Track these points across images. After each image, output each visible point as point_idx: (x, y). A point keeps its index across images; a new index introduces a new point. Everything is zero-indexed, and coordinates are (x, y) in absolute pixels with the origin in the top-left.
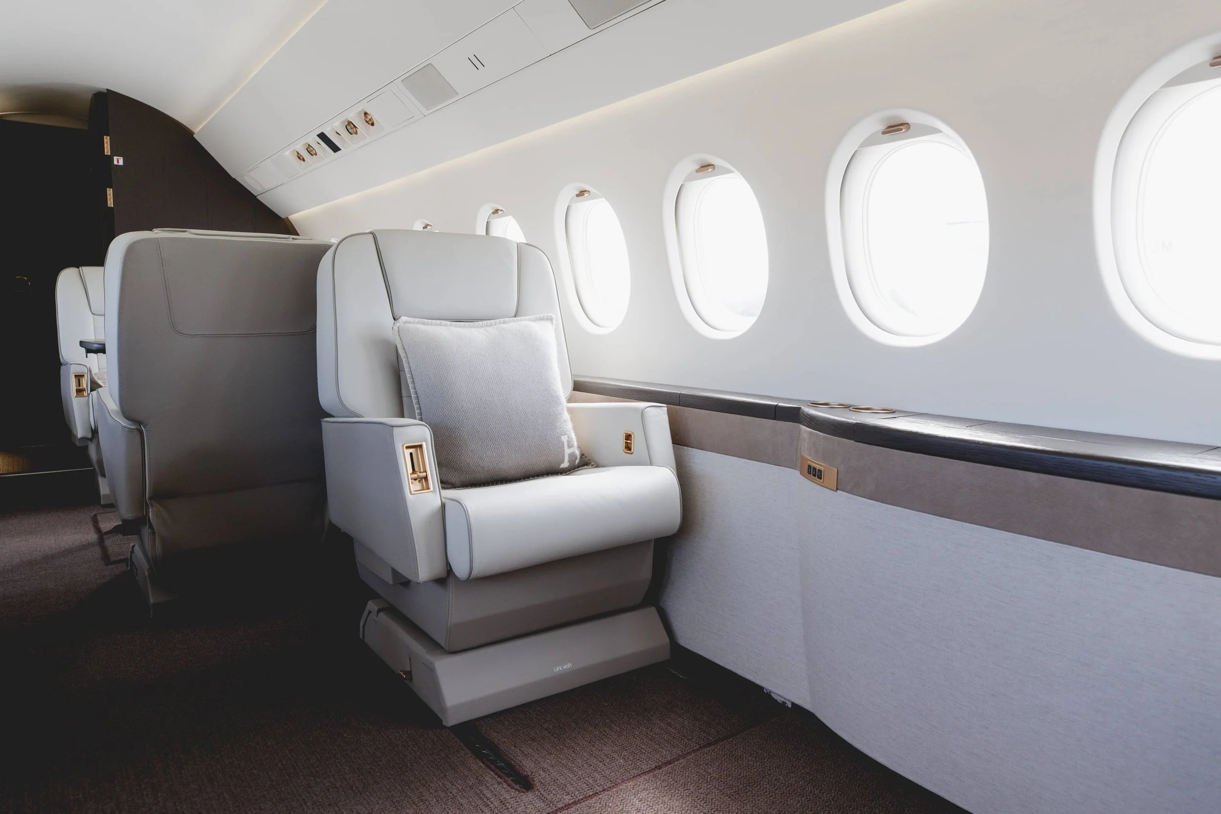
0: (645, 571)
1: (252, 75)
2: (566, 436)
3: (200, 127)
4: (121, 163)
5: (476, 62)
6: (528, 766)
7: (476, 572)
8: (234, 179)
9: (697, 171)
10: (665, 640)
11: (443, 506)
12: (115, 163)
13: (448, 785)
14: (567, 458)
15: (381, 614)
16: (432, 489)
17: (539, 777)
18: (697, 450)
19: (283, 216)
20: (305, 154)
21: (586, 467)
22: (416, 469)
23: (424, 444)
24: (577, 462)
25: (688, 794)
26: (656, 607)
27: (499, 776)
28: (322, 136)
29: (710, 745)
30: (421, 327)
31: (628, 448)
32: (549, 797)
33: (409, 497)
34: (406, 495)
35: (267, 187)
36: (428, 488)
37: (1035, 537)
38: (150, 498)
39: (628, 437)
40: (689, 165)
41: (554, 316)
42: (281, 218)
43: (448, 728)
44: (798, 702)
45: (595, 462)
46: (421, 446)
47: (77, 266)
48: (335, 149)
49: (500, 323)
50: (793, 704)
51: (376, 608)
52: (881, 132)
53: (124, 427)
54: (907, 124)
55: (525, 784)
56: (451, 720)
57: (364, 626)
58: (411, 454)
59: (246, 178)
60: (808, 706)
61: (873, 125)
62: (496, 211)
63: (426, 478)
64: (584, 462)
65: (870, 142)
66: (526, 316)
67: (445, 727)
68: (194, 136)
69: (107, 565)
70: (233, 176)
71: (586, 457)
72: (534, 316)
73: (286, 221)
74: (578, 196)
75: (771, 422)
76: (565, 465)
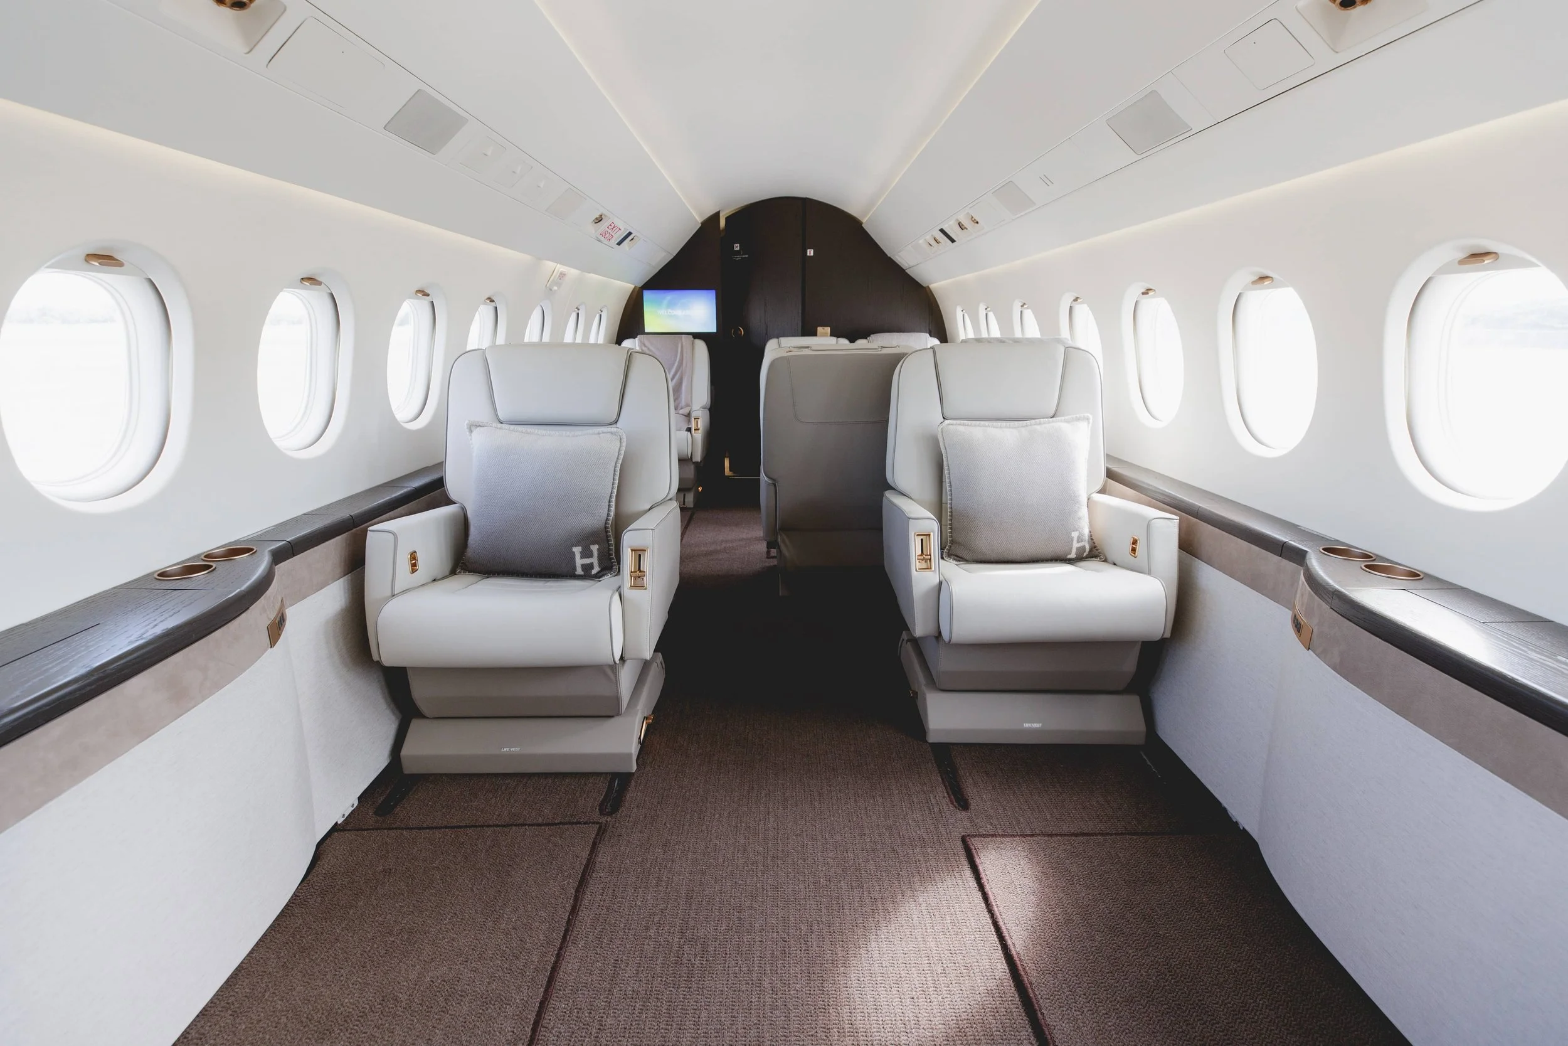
0: (1129, 665)
1: (892, 186)
2: (1078, 532)
3: (867, 219)
4: (812, 254)
5: (1046, 180)
6: (971, 792)
7: (954, 640)
8: (890, 258)
9: (1254, 283)
10: (1142, 727)
11: (940, 583)
12: (808, 254)
13: (910, 785)
14: (1074, 551)
15: (908, 643)
16: (933, 569)
17: (973, 805)
18: (1206, 564)
19: (924, 285)
20: (933, 242)
21: (1094, 559)
22: (924, 553)
23: (932, 534)
24: (1085, 555)
25: (1089, 866)
26: (1140, 698)
27: (947, 792)
28: (942, 231)
29: (1136, 834)
30: (961, 428)
31: (1134, 550)
32: (976, 821)
33: (914, 572)
34: (912, 570)
35: (912, 264)
36: (931, 568)
37: (1492, 772)
38: (780, 529)
39: (1135, 542)
40: (1246, 276)
41: (1091, 417)
42: (922, 286)
43: (930, 743)
44: (1247, 828)
45: (1105, 556)
46: (929, 535)
47: (778, 337)
48: (953, 241)
49: (1036, 424)
50: (1244, 828)
51: (906, 639)
52: (1458, 260)
53: (766, 481)
54: (1496, 253)
55: (963, 803)
56: (932, 738)
57: (901, 647)
58: (922, 540)
59: (897, 257)
60: (1255, 835)
61: (1451, 252)
62: (1076, 299)
63: (930, 560)
64: (1094, 553)
65: (1445, 270)
66: (1063, 416)
67: (927, 742)
68: (863, 225)
69: (768, 558)
70: (889, 255)
71: (1097, 550)
72: (1070, 417)
73: (928, 289)
74: (1143, 293)
75: (1276, 558)
76: (1073, 555)
